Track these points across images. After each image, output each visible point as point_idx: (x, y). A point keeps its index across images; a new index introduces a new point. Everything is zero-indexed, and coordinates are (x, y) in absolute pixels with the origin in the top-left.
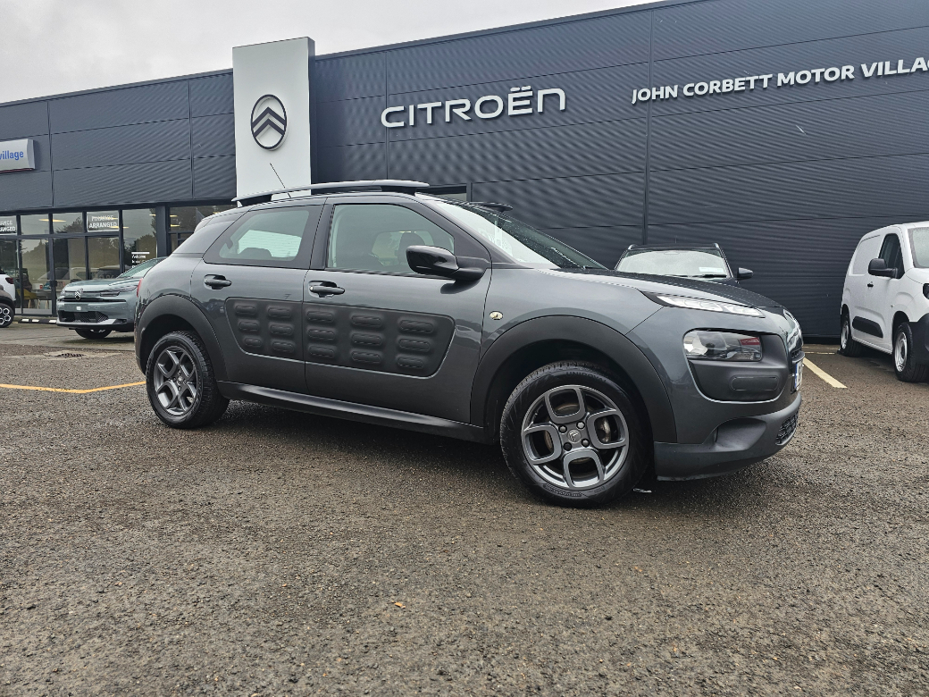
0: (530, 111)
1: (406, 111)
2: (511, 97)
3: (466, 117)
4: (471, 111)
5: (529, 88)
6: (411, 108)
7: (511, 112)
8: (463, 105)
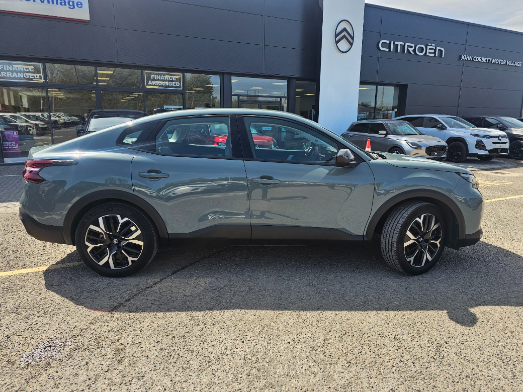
0: (433, 55)
1: (390, 43)
2: (428, 47)
3: (412, 53)
4: (414, 51)
5: (434, 45)
6: (392, 42)
7: (428, 54)
8: (412, 47)
